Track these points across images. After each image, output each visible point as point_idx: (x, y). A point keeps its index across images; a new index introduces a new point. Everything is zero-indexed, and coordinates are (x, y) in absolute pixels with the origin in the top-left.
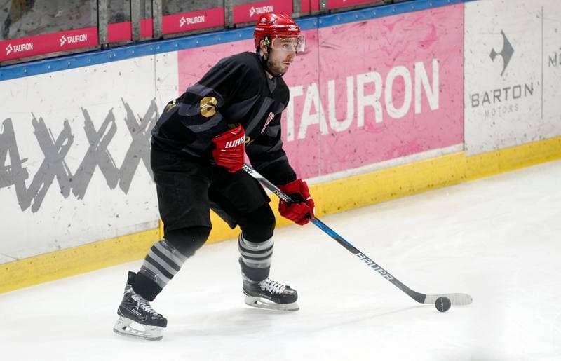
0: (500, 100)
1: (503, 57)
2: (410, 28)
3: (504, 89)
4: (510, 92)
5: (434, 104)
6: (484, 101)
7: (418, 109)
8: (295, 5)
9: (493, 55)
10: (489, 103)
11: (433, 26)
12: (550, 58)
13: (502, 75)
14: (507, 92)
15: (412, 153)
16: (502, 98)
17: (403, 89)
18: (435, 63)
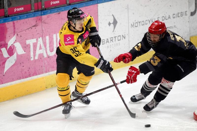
0: (113, 42)
3: (114, 37)
4: (117, 38)
6: (107, 42)
8: (32, 7)
9: (110, 24)
10: (109, 43)
12: (131, 25)
13: (113, 31)
14: (115, 38)
16: (114, 40)
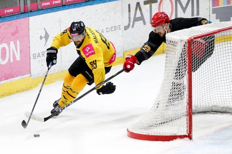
0: (44, 56)
1: (45, 38)
2: (7, 28)
3: (46, 51)
5: (18, 58)
7: (12, 61)
10: (40, 57)
11: (17, 27)
15: (10, 78)
17: (6, 53)
18: (18, 42)
